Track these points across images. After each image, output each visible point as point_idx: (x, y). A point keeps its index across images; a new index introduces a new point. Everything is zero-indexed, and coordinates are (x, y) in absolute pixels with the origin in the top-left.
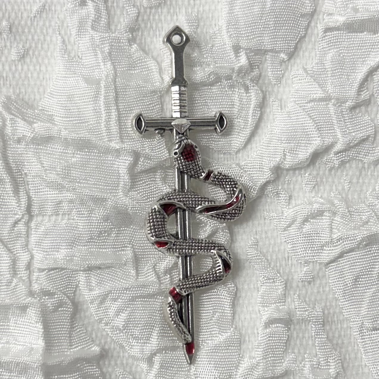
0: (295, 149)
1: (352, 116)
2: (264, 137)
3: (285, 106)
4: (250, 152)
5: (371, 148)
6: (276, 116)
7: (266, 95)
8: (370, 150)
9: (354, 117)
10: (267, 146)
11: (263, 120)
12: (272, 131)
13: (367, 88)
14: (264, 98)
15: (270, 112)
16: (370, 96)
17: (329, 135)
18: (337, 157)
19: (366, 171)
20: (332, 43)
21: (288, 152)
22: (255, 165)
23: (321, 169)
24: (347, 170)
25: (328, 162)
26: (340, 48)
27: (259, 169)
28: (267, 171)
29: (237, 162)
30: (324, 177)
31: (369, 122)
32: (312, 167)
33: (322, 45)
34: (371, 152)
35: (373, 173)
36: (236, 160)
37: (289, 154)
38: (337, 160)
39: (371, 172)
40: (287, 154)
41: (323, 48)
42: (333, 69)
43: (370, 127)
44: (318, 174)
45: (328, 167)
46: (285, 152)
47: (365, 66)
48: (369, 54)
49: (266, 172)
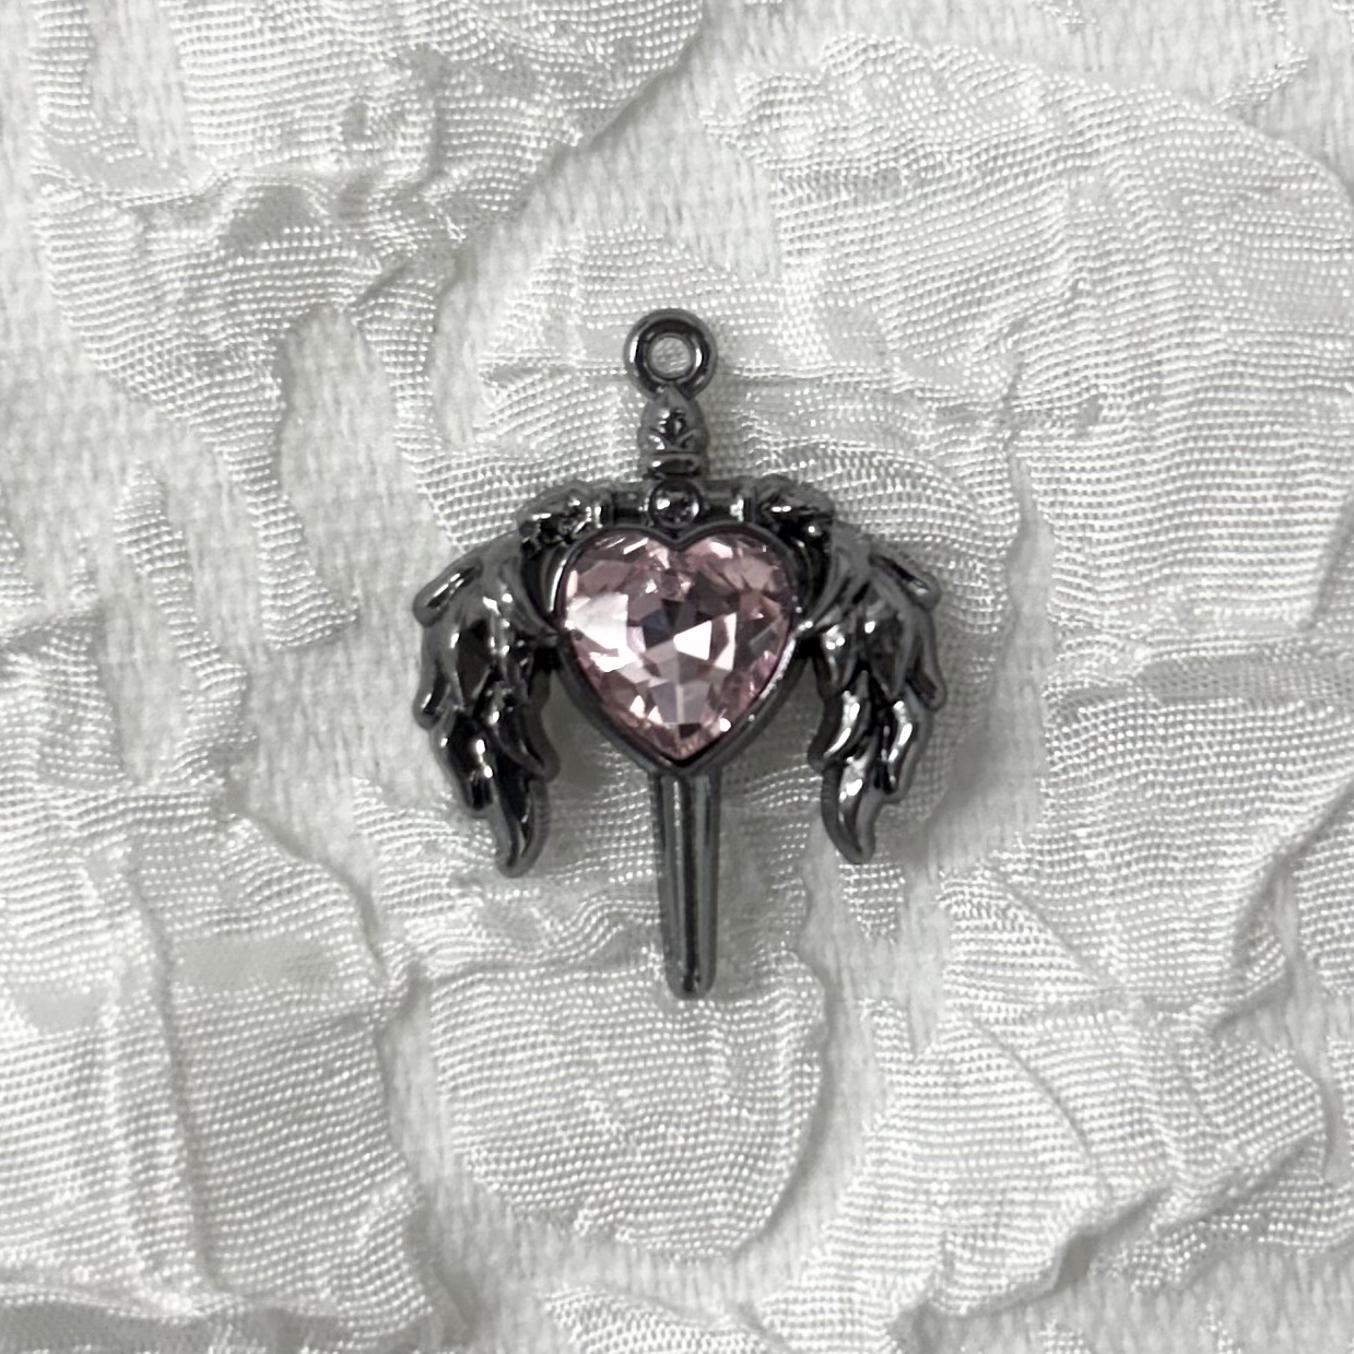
0: (992, 1230)
1: (1221, 1058)
2: (847, 1174)
3: (927, 1033)
4: (793, 1247)
5: (1314, 1189)
6: (896, 1078)
7: (840, 984)
8: (1312, 1200)
9: (1228, 1062)
10: (868, 1220)
11: (838, 1101)
12: (880, 1150)
13: (1274, 930)
14: (833, 1005)
15: (865, 1062)
16: (1288, 966)
17: (1132, 1158)
18: (1172, 1244)
19: (1305, 1286)
20: (1103, 746)
21: (964, 1246)
22: (822, 1311)
23: (1108, 1301)
24: (1221, 1296)
25: (1138, 1265)
26: (1138, 763)
27: (839, 1329)
28: (873, 1333)
29: (741, 1297)
30: (1126, 1331)
31: (1294, 1079)
32: (1068, 1293)
33: (1062, 759)
34: (1317, 1206)
35: (1331, 1297)
36: (735, 1288)
37: (967, 1255)
38: (1174, 1256)
39: (1326, 1292)
40: (959, 1251)
41: (1065, 770)
42: (1118, 860)
43: (1304, 1101)
44: (1097, 1323)
45: (1140, 1288)
46: (949, 1247)
47: (1255, 837)
48: (1267, 788)
49: (869, 1338)
